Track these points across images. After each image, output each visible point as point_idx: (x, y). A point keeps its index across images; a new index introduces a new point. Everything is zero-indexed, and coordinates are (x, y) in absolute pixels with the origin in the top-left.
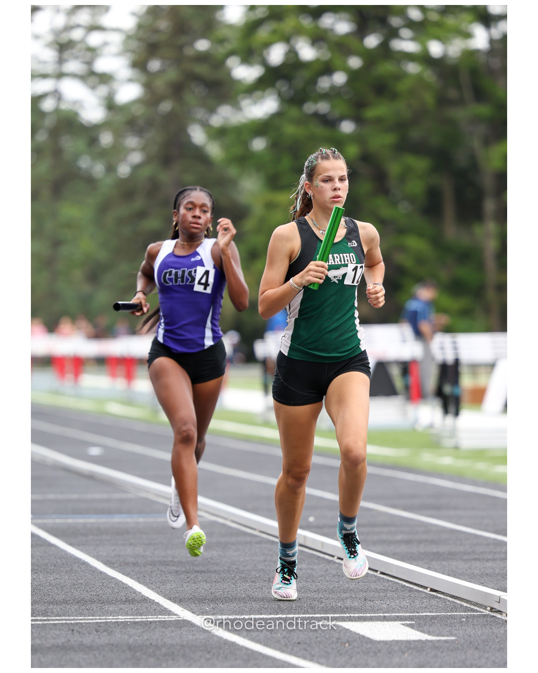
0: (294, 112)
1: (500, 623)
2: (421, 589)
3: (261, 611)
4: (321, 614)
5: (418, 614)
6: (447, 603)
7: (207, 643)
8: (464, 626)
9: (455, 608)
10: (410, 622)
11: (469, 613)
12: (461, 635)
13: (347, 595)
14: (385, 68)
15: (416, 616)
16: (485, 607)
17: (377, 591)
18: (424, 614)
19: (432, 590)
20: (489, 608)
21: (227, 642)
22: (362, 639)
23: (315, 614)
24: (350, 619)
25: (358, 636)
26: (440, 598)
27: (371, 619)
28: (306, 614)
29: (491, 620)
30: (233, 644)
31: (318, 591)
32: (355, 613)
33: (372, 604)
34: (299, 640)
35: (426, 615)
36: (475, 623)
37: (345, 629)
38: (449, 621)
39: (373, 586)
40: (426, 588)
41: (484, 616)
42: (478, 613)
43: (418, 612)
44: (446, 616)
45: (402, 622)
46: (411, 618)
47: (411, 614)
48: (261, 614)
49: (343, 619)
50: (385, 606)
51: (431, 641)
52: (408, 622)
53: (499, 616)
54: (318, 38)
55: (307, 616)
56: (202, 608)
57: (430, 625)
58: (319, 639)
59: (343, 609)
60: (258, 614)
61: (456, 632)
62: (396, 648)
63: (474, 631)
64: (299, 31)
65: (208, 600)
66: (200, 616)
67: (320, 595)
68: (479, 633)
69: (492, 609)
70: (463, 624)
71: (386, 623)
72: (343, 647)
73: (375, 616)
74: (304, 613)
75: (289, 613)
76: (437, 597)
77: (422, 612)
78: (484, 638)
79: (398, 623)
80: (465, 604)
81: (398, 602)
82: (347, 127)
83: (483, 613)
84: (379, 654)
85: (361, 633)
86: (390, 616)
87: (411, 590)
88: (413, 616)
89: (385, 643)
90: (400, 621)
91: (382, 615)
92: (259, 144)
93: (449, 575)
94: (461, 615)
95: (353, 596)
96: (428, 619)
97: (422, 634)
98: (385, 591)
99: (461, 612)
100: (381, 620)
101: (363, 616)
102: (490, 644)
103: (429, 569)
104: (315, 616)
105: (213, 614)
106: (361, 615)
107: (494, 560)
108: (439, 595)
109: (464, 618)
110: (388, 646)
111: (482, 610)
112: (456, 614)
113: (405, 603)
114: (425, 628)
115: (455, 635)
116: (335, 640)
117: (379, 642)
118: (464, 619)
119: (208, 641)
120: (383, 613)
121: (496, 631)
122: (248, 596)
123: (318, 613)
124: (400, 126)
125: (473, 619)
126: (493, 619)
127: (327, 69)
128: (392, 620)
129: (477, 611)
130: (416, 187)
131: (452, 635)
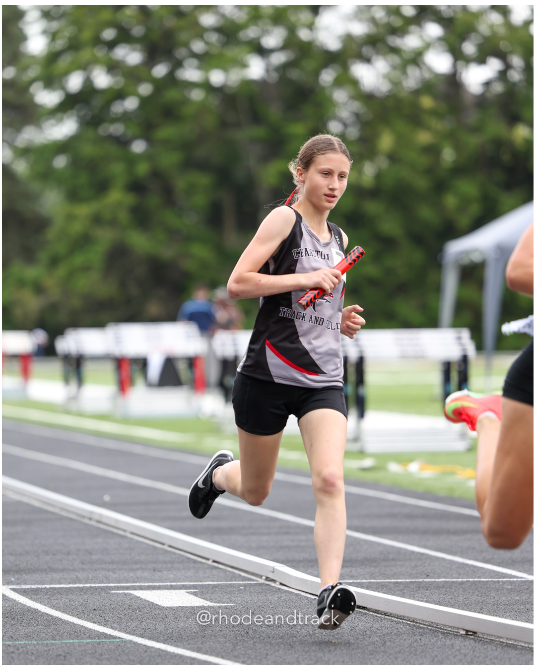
0: (90, 134)
1: (273, 591)
2: (204, 561)
3: (61, 581)
4: (114, 583)
5: (201, 583)
6: (228, 573)
7: (12, 610)
8: (242, 593)
9: (234, 577)
10: (194, 591)
11: (246, 582)
12: (239, 602)
13: (138, 566)
14: (172, 95)
15: (199, 585)
16: (261, 577)
17: (165, 562)
18: (207, 583)
19: (214, 561)
20: (264, 578)
21: (29, 609)
22: (151, 605)
23: (109, 583)
24: (141, 588)
25: (147, 604)
26: (221, 569)
27: (159, 588)
28: (101, 583)
29: (266, 588)
30: (36, 610)
31: (112, 562)
32: (145, 583)
33: (160, 574)
34: (95, 607)
35: (208, 584)
36: (252, 591)
37: (136, 596)
38: (228, 589)
39: (161, 558)
40: (208, 559)
41: (261, 584)
42: (255, 582)
43: (201, 582)
44: (226, 585)
45: (187, 591)
46: (194, 587)
47: (195, 583)
48: (61, 584)
49: (135, 588)
50: (172, 576)
51: (213, 607)
52: (192, 591)
53: (273, 584)
54: (113, 67)
55: (102, 585)
56: (8, 578)
57: (212, 593)
58: (113, 606)
59: (134, 579)
60: (58, 584)
61: (235, 599)
62: (181, 614)
63: (251, 598)
64: (95, 61)
65: (13, 571)
66: (6, 586)
67: (114, 566)
68: (255, 600)
69: (267, 579)
70: (241, 592)
71: (172, 591)
72: (134, 613)
73: (163, 585)
74: (99, 583)
75: (86, 583)
76: (218, 568)
77: (205, 582)
78: (260, 604)
79: (183, 591)
80: (243, 574)
81: (183, 572)
82: (138, 147)
83: (259, 582)
84: (166, 620)
85: (150, 601)
86: (176, 585)
87: (195, 562)
88: (196, 585)
89: (172, 608)
90: (185, 589)
91: (169, 584)
92: (60, 162)
93: (229, 547)
94: (239, 584)
95: (144, 567)
96: (210, 588)
97: (205, 601)
98: (172, 562)
99: (239, 581)
100: (168, 589)
101: (152, 585)
102: (265, 610)
103: (212, 542)
104: (109, 585)
105: (18, 584)
106: (151, 584)
107: (269, 534)
108: (221, 566)
109: (242, 586)
110: (174, 612)
111: (258, 579)
112: (235, 582)
113: (190, 573)
114: (208, 595)
115: (234, 602)
116: (127, 606)
117: (167, 608)
118: (242, 588)
119: (13, 609)
120: (171, 582)
121: (270, 598)
122: (49, 568)
123: (112, 583)
124: (186, 146)
125: (250, 588)
126: (267, 587)
127: (119, 95)
128: (178, 589)
129: (253, 580)
130: (200, 200)
131: (232, 602)
